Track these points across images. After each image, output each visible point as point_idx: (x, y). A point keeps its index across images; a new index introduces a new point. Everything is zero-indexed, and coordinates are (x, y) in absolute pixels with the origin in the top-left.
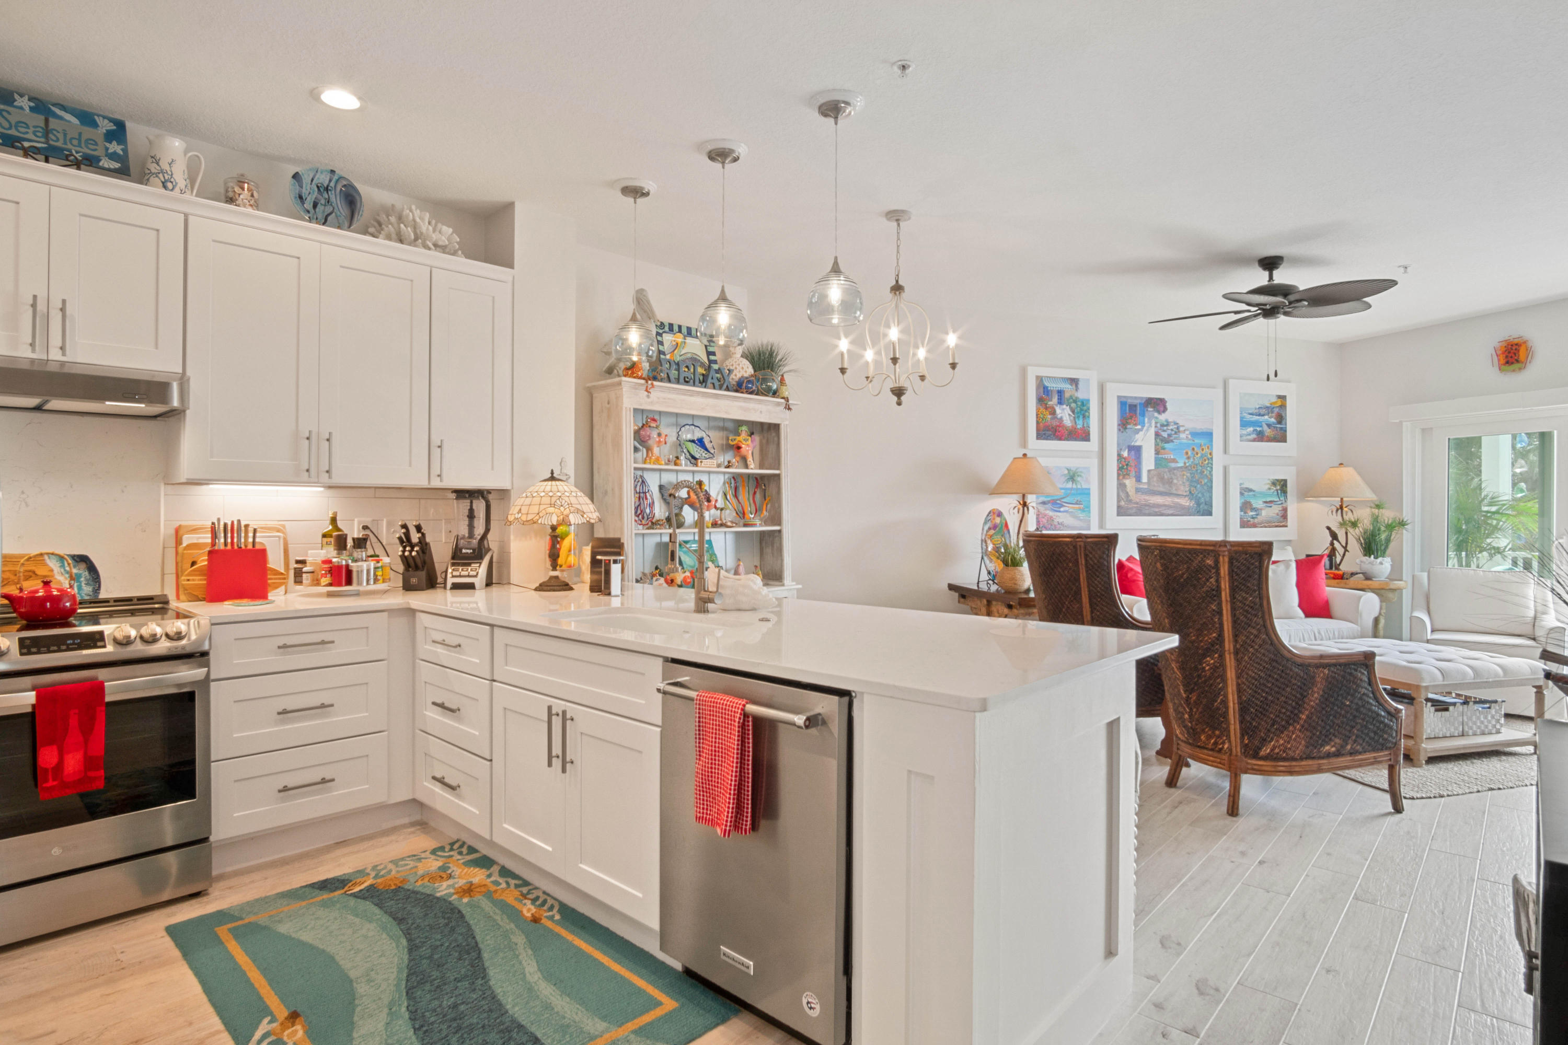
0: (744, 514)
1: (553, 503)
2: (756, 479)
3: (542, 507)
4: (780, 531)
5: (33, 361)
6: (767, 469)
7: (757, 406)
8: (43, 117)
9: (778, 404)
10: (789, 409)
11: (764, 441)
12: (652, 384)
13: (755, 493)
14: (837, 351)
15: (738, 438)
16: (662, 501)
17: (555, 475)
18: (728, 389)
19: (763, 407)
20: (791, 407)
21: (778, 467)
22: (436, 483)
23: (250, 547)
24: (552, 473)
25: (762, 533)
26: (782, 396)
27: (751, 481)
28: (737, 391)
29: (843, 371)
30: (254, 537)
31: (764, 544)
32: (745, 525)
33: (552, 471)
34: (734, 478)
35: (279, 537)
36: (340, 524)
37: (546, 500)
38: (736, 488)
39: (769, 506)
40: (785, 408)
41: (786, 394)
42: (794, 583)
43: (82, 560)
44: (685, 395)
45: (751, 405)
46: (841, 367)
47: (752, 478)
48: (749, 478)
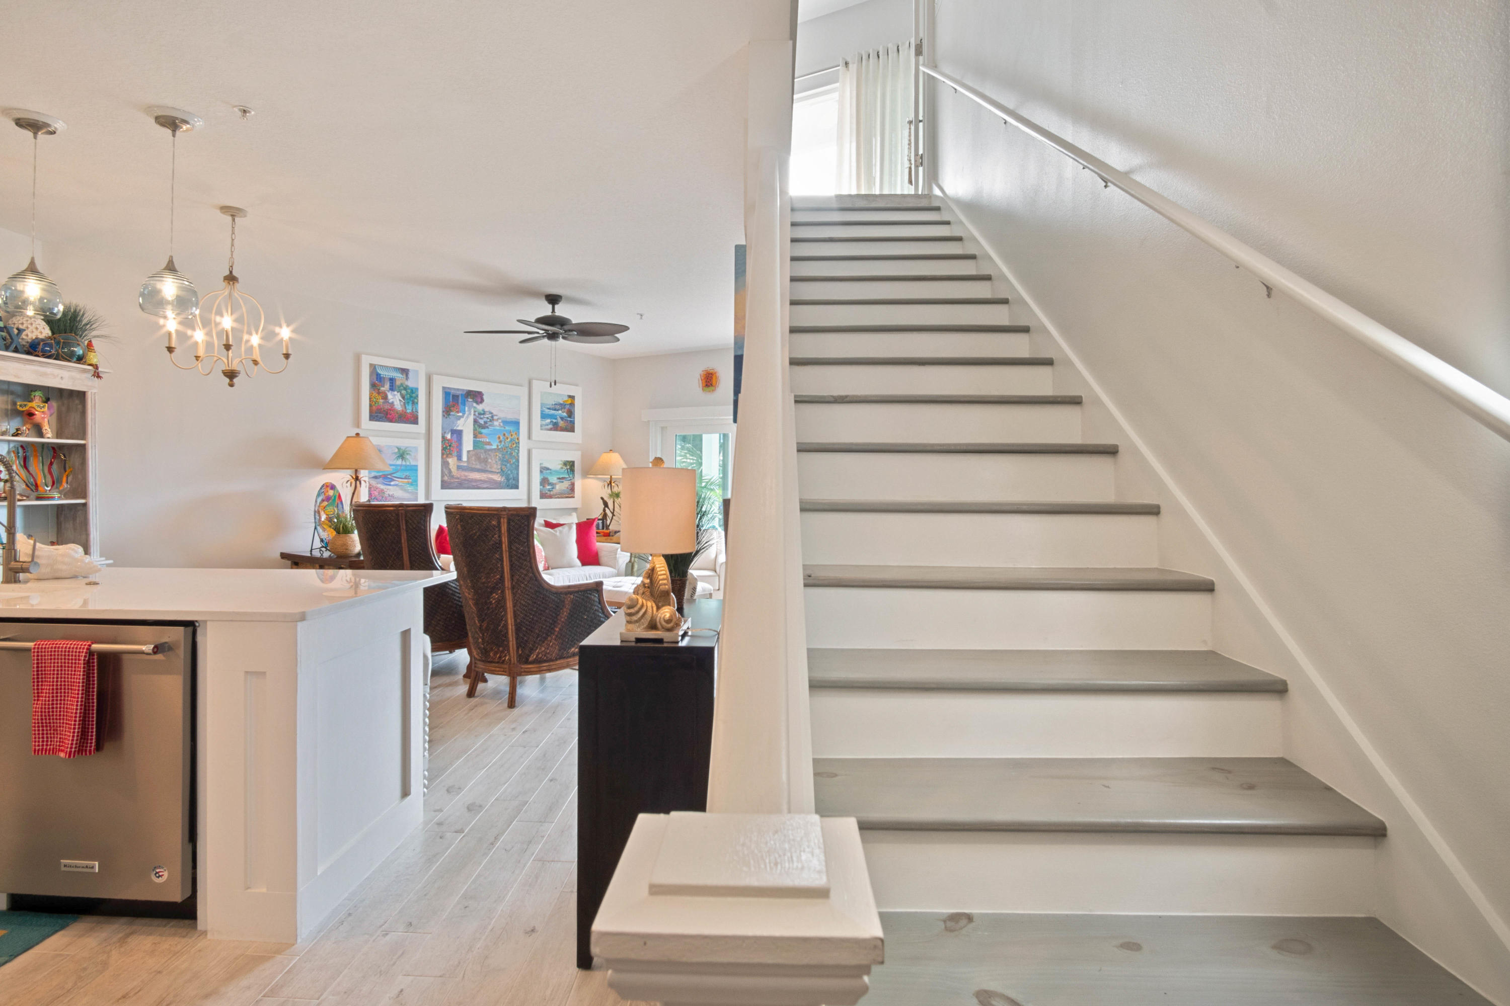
0: (37, 486)
2: (53, 448)
4: (85, 505)
6: (67, 438)
7: (57, 371)
9: (84, 371)
10: (99, 377)
11: (64, 409)
13: (51, 464)
15: (30, 404)
18: (16, 350)
19: (64, 373)
20: (101, 375)
21: (83, 436)
25: (60, 509)
26: (90, 363)
27: (45, 450)
28: (28, 353)
29: (170, 349)
31: (62, 519)
32: (39, 498)
34: (22, 447)
38: (25, 459)
39: (70, 478)
40: (94, 375)
41: (94, 361)
42: (104, 559)
45: (49, 370)
46: (168, 346)
47: (48, 447)
48: (43, 448)
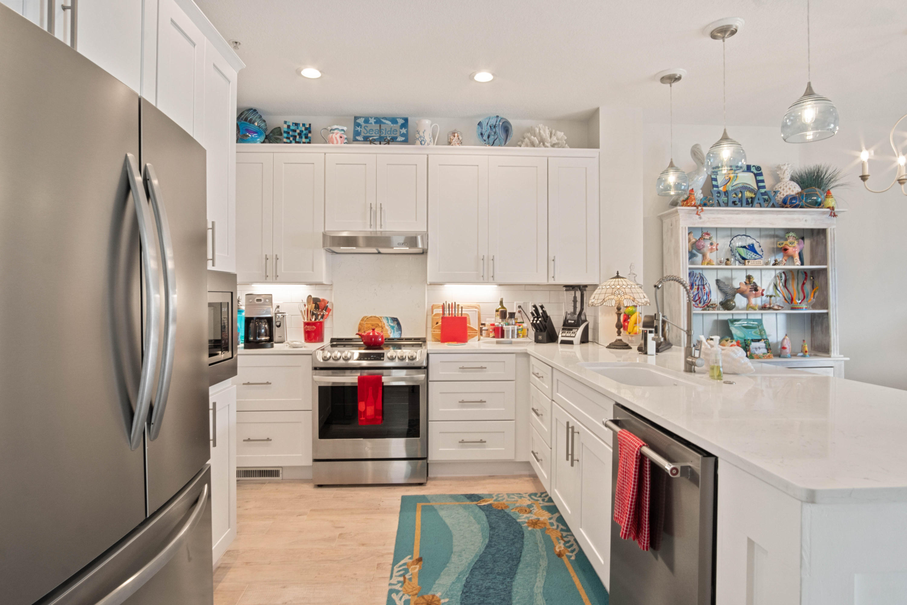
0: (792, 300)
1: (613, 292)
2: (805, 273)
3: (607, 295)
4: (827, 314)
5: (371, 232)
6: (817, 265)
7: (801, 216)
8: (379, 125)
9: (824, 213)
10: (835, 215)
11: (814, 243)
12: (702, 209)
13: (804, 284)
14: (857, 161)
15: (785, 243)
16: (718, 291)
17: (619, 275)
18: (773, 206)
19: (808, 217)
20: (836, 214)
21: (825, 262)
22: (551, 282)
23: (460, 316)
24: (618, 273)
25: (813, 316)
26: (828, 206)
27: (800, 274)
28: (783, 207)
29: (864, 178)
30: (462, 311)
31: (814, 324)
32: (793, 309)
33: (618, 272)
34: (784, 273)
35: (476, 311)
36: (504, 305)
37: (610, 291)
38: (786, 281)
39: (816, 294)
40: (831, 215)
41: (831, 205)
42: (842, 356)
43: (395, 320)
44: (732, 214)
45: (795, 216)
46: (861, 175)
47: (801, 272)
48: (798, 273)
